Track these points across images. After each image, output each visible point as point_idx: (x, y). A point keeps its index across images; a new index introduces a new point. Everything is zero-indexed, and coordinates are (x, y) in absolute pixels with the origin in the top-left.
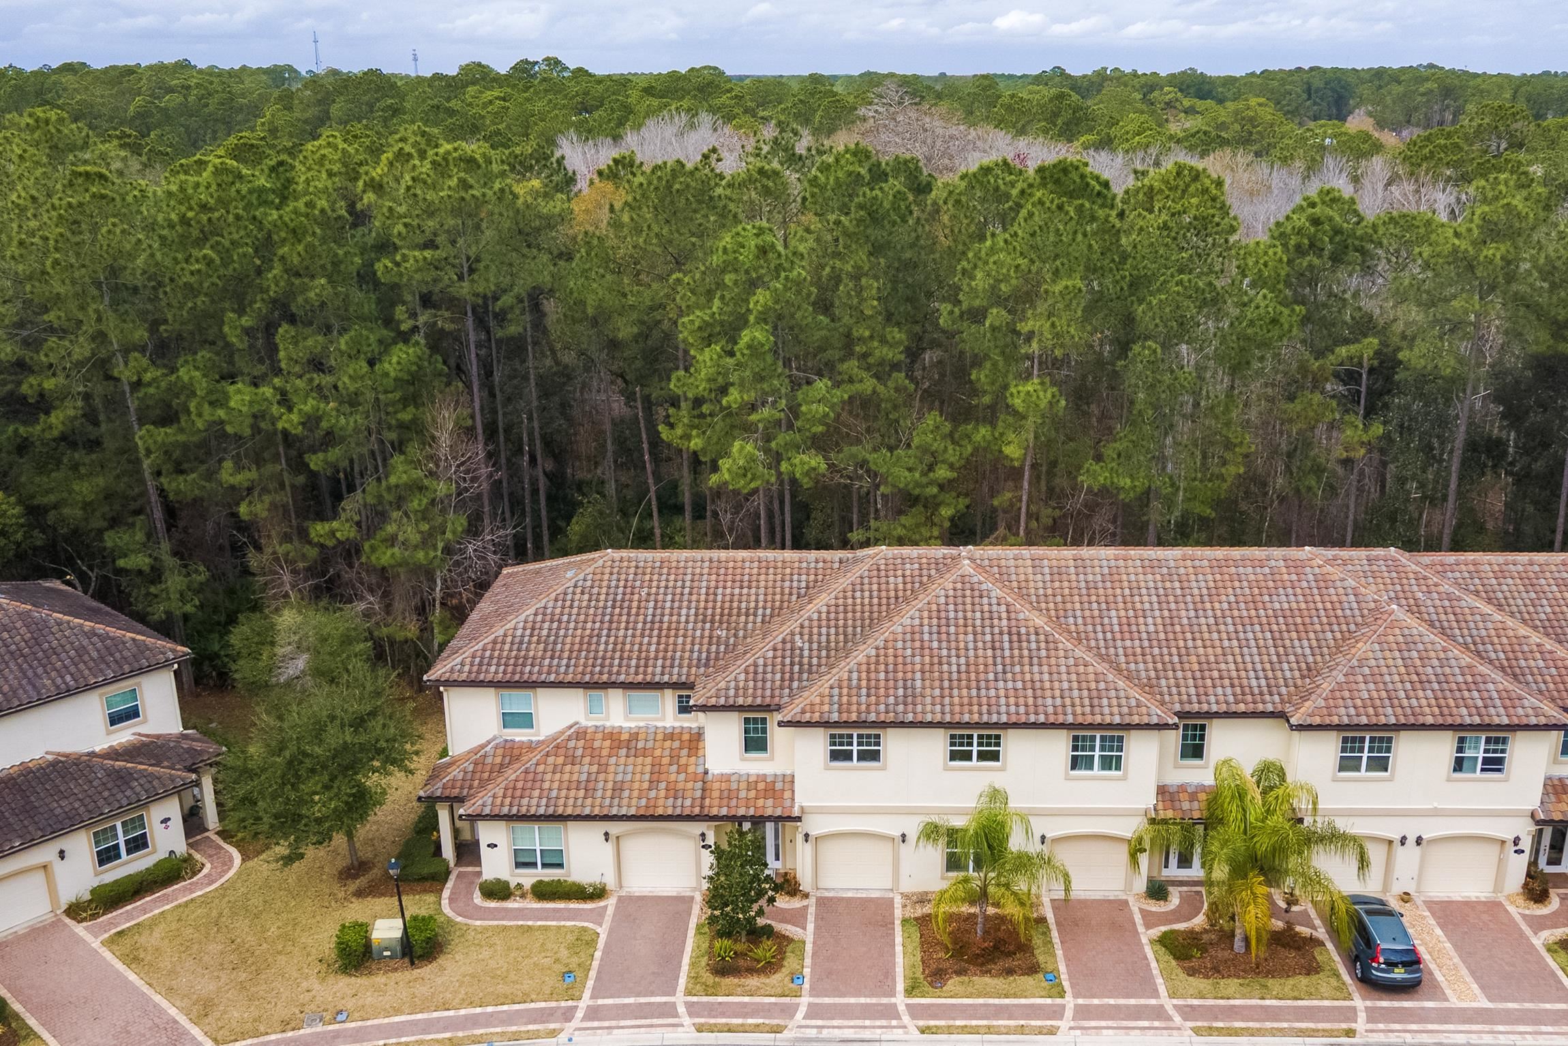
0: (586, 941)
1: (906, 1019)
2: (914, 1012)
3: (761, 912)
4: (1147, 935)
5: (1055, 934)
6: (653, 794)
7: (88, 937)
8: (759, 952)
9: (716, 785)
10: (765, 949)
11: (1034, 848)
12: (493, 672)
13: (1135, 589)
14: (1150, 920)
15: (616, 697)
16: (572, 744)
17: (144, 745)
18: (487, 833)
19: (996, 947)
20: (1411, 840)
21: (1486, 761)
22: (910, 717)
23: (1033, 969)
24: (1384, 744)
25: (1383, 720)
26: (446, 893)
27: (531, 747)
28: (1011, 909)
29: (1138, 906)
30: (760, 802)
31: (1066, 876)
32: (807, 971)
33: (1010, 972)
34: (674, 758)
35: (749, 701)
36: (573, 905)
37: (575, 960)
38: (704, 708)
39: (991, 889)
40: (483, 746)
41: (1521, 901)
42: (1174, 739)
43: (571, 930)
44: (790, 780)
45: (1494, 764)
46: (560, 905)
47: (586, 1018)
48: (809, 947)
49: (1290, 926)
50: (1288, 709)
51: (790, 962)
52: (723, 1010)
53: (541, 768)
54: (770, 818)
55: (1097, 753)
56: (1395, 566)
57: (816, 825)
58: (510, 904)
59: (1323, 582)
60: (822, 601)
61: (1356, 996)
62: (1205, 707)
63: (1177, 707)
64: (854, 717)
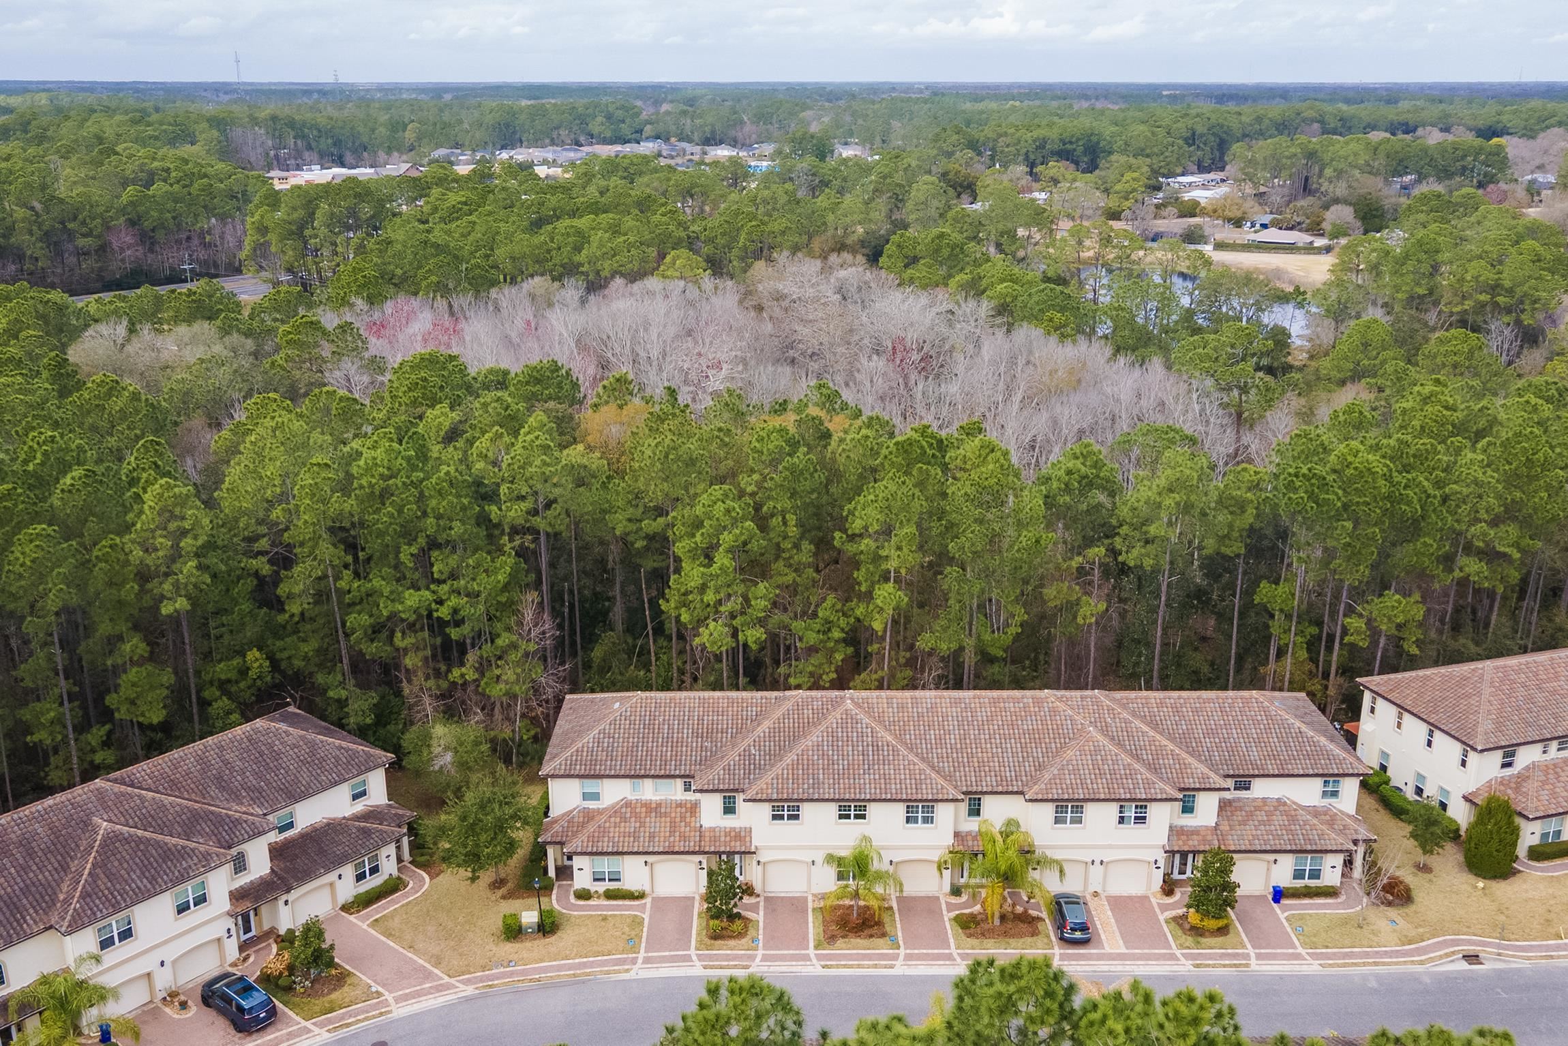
0: (637, 922)
1: (815, 961)
2: (819, 958)
3: (735, 905)
4: (948, 916)
5: (897, 915)
6: (672, 839)
7: (360, 923)
8: (735, 927)
9: (707, 834)
10: (737, 926)
11: (885, 866)
12: (578, 769)
13: (945, 717)
14: (950, 907)
15: (648, 783)
16: (624, 810)
17: (371, 812)
18: (577, 862)
19: (863, 923)
20: (1097, 862)
21: (1136, 818)
22: (816, 796)
23: (884, 935)
24: (1078, 809)
25: (1076, 796)
26: (554, 897)
27: (600, 812)
28: (874, 903)
29: (945, 899)
30: (733, 844)
31: (901, 885)
32: (761, 937)
33: (871, 936)
34: (683, 818)
35: (726, 787)
36: (627, 902)
37: (633, 933)
38: (701, 791)
39: (860, 891)
40: (571, 812)
41: (1159, 895)
42: (964, 807)
43: (629, 916)
44: (749, 831)
45: (1141, 819)
46: (620, 902)
47: (643, 963)
48: (761, 924)
49: (1026, 911)
50: (1026, 789)
51: (751, 932)
52: (717, 958)
53: (607, 825)
54: (738, 853)
55: (920, 815)
56: (1097, 702)
57: (764, 856)
58: (591, 902)
59: (1054, 712)
60: (766, 725)
61: (1056, 948)
62: (980, 789)
63: (964, 789)
64: (785, 796)
